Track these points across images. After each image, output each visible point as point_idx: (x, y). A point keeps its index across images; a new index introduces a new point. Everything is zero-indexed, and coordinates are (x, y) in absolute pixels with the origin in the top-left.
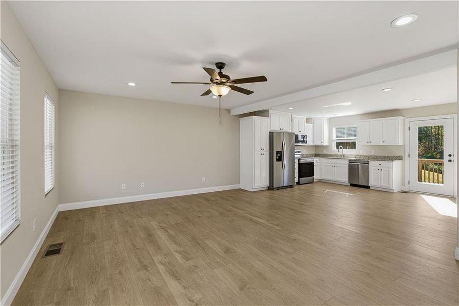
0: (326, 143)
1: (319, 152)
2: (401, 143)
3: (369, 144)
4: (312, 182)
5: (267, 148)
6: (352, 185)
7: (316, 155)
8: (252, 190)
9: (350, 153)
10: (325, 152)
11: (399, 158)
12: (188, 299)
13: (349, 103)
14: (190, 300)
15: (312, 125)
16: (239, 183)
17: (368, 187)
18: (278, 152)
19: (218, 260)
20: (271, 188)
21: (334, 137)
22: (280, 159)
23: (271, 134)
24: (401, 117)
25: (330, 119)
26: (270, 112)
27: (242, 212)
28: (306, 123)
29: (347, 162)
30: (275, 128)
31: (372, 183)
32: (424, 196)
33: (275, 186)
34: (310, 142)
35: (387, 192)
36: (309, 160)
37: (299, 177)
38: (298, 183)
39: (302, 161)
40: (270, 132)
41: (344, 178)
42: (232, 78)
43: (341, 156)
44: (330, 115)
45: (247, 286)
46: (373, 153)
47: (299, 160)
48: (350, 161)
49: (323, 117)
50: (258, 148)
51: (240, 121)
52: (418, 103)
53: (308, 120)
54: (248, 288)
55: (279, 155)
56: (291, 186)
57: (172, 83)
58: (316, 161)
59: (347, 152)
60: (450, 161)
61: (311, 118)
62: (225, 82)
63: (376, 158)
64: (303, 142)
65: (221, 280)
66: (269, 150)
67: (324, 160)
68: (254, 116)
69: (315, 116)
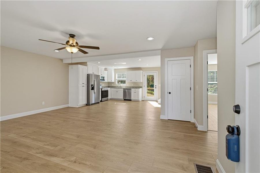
0: (113, 81)
1: (110, 85)
2: (142, 82)
3: (131, 81)
4: (107, 100)
5: (86, 83)
6: (125, 100)
7: (109, 87)
8: (77, 107)
9: (123, 86)
10: (113, 85)
11: (141, 87)
12: (68, 161)
13: (125, 63)
14: (70, 161)
15: (107, 71)
16: (68, 104)
17: (130, 100)
18: (92, 85)
19: (75, 141)
20: (88, 104)
21: (117, 78)
22: (93, 89)
23: (88, 76)
24: (142, 71)
25: (115, 69)
26: (87, 64)
27: (77, 118)
28: (105, 70)
29: (122, 90)
30: (90, 72)
31: (132, 98)
32: (149, 102)
33: (91, 103)
34: (106, 81)
35: (137, 101)
36: (106, 89)
37: (102, 98)
38: (101, 101)
39: (103, 90)
40: (87, 74)
41: (121, 97)
42: (80, 44)
43: (120, 87)
44: (116, 68)
45: (97, 146)
46: (132, 85)
47: (101, 89)
48: (124, 89)
49: (112, 68)
50: (81, 83)
51: (69, 67)
52: (147, 66)
53: (106, 69)
54: (98, 147)
55: (92, 87)
56: (98, 103)
57: (39, 40)
58: (109, 89)
59: (122, 85)
60: (156, 88)
61: (107, 68)
62: (75, 46)
63: (133, 87)
64: (103, 80)
65: (82, 148)
66: (87, 84)
67: (113, 89)
68: (79, 65)
69: (108, 67)
